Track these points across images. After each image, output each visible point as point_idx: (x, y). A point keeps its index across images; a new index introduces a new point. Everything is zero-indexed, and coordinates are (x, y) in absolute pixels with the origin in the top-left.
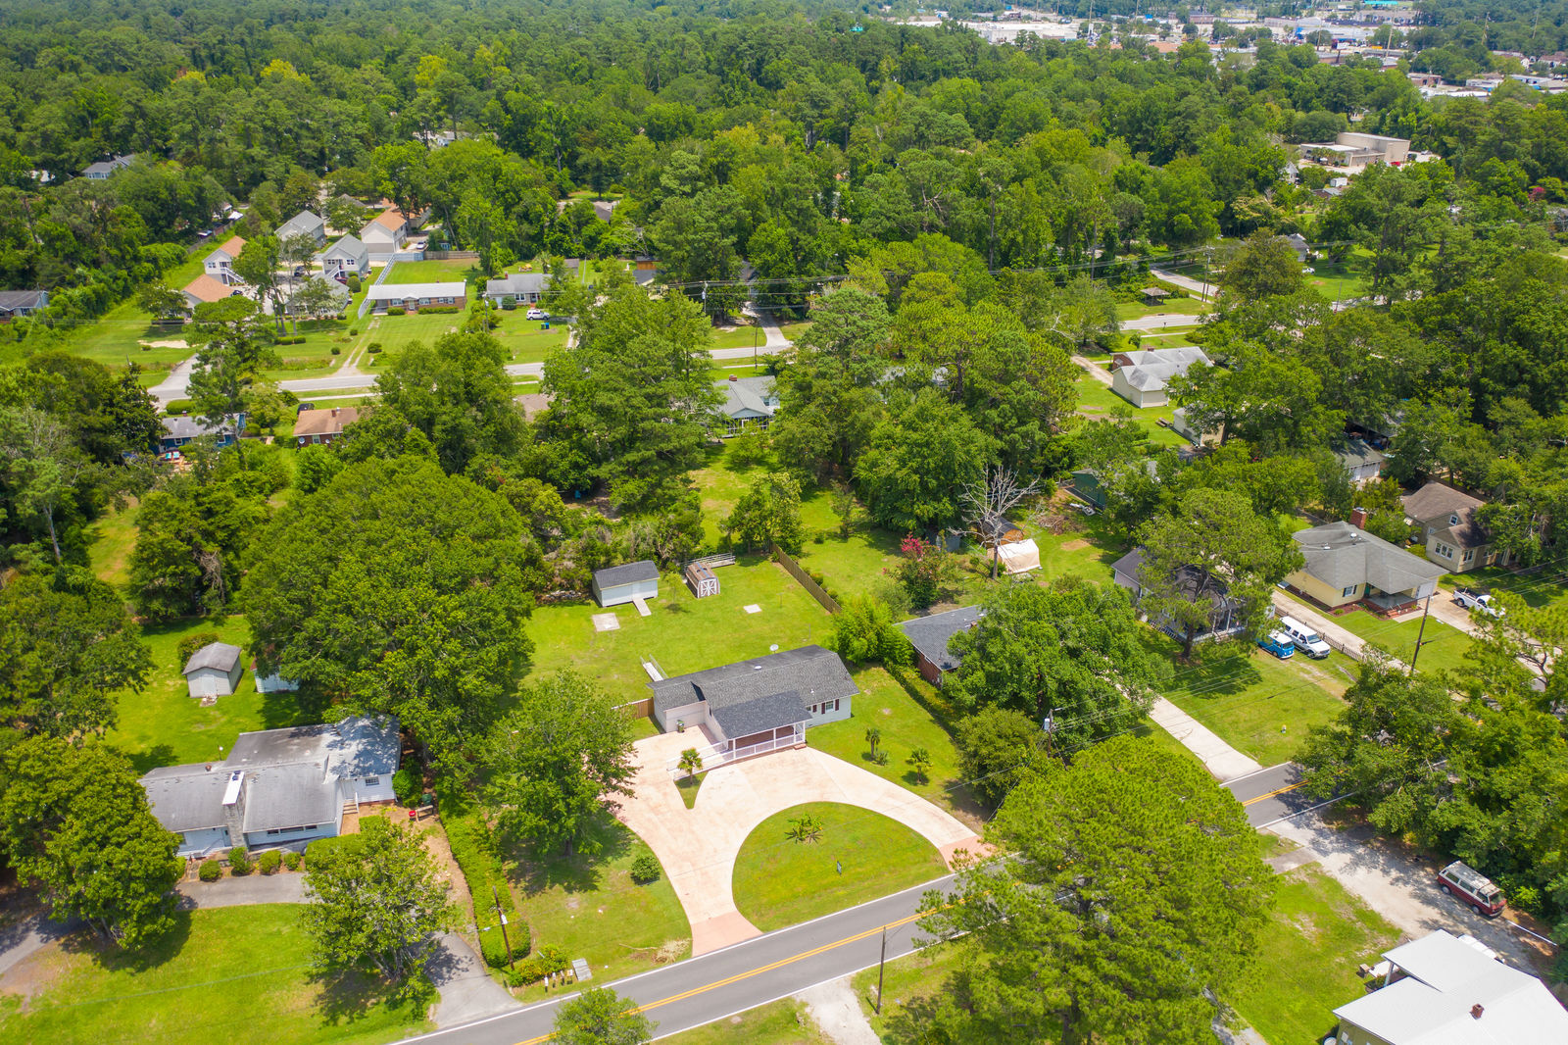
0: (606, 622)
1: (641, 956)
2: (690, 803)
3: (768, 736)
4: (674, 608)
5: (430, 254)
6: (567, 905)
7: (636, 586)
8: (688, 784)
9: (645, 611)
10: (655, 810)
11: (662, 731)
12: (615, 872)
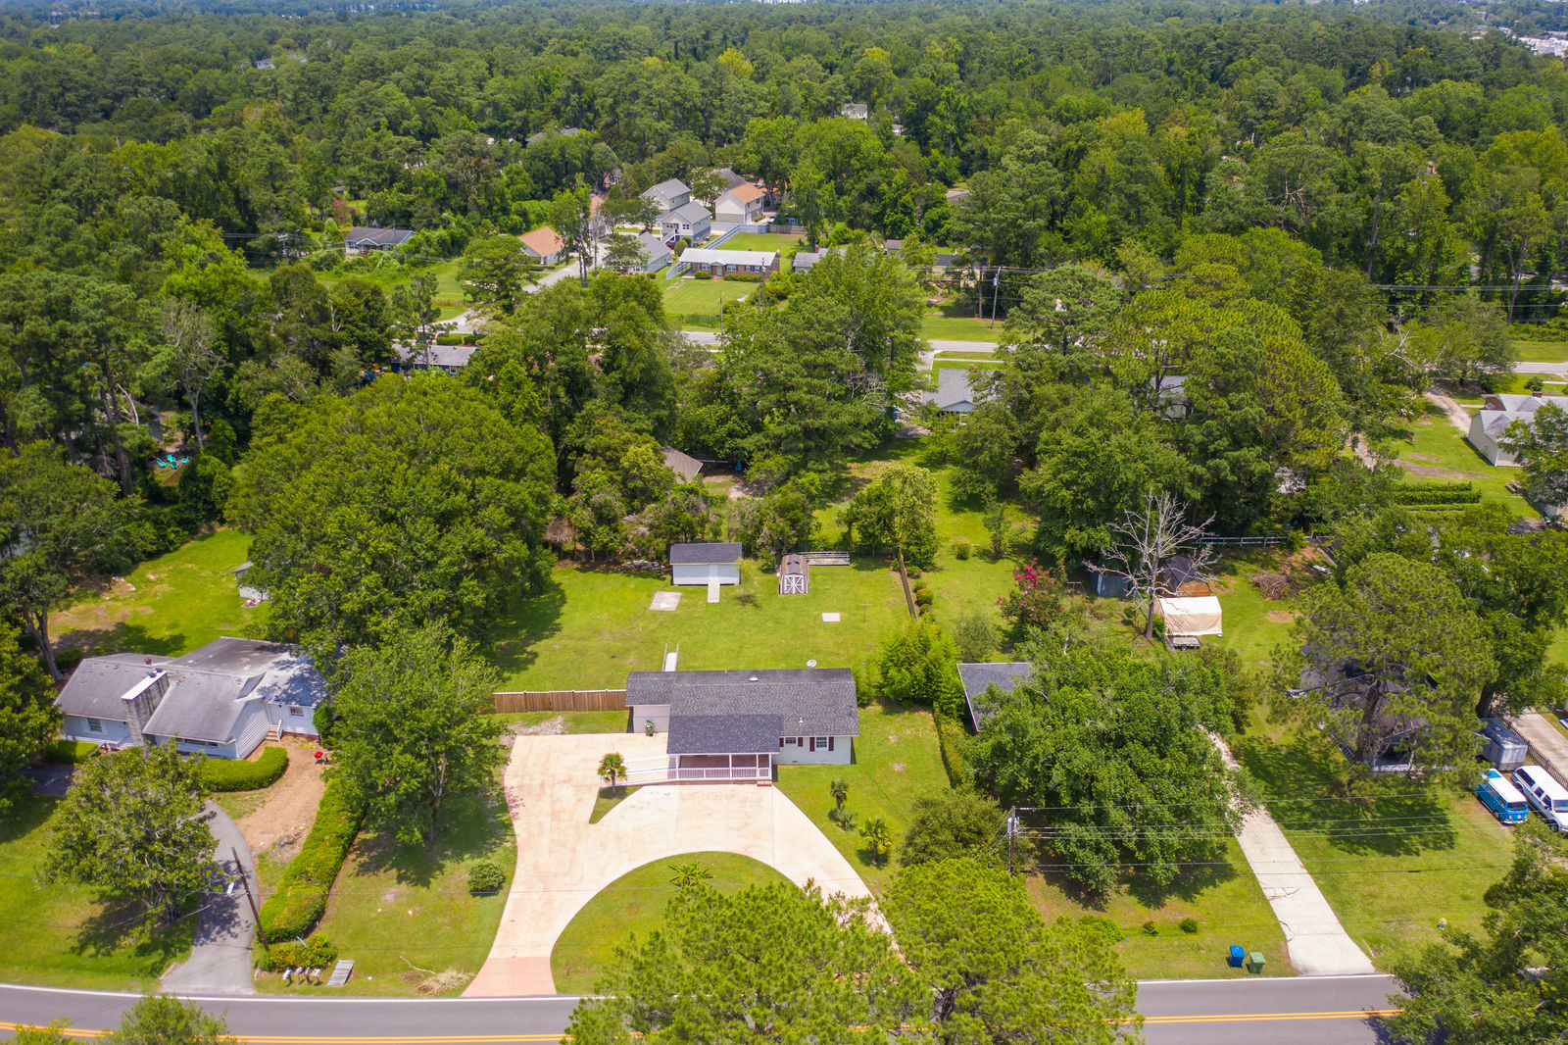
0: (666, 601)
1: (413, 978)
2: (595, 818)
3: (722, 761)
4: (746, 600)
5: (773, 228)
6: (389, 893)
7: (714, 568)
8: (614, 794)
9: (714, 596)
10: (555, 815)
11: (630, 729)
12: (458, 872)
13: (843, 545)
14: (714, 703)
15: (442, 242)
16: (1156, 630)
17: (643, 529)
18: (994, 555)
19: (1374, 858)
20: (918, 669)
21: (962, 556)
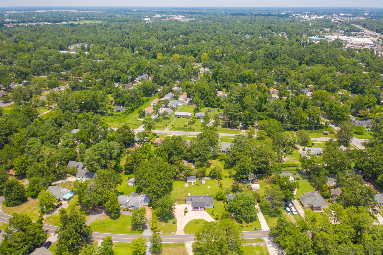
0: (186, 185)
1: (169, 233)
2: (184, 215)
3: (198, 208)
4: (197, 185)
5: (190, 104)
6: (163, 224)
7: (193, 180)
8: (186, 212)
9: (193, 184)
10: (180, 215)
11: (186, 204)
12: (171, 222)
13: (209, 176)
14: (197, 200)
15: (131, 110)
16: (251, 189)
17: (183, 175)
18: (230, 177)
19: (273, 218)
20: (221, 196)
21: (226, 177)
